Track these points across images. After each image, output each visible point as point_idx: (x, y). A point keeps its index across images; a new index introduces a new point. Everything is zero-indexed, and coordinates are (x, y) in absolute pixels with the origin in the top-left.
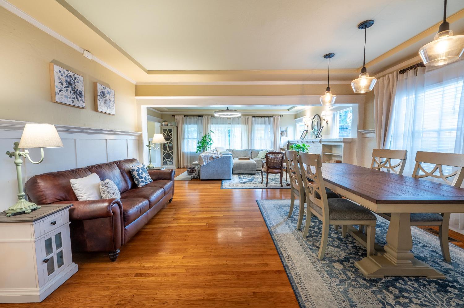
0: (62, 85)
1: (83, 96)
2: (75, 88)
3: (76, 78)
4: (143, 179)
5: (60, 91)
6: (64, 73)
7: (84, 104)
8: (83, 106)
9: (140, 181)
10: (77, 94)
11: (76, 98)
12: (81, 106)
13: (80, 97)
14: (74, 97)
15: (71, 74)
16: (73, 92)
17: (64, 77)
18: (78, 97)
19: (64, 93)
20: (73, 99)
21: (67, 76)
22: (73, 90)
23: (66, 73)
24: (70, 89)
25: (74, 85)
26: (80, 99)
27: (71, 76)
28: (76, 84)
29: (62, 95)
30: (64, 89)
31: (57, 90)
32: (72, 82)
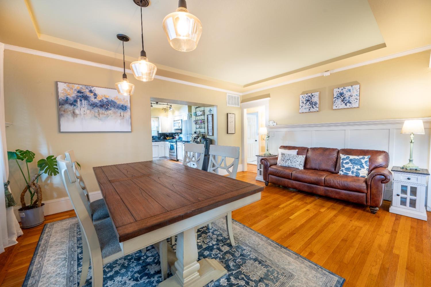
0: (303, 103)
1: (318, 104)
2: (311, 101)
3: (313, 96)
4: (343, 169)
5: (302, 107)
6: (305, 96)
7: (317, 109)
8: (316, 110)
9: (341, 169)
10: (312, 104)
11: (311, 107)
12: (316, 111)
13: (315, 105)
14: (310, 107)
15: (310, 94)
16: (309, 104)
17: (305, 99)
18: (313, 106)
19: (304, 107)
20: (309, 109)
21: (307, 97)
22: (310, 103)
23: (306, 95)
24: (308, 103)
25: (311, 100)
26: (314, 107)
27: (309, 96)
28: (313, 98)
29: (302, 109)
30: (304, 105)
31: (300, 107)
32: (310, 99)
